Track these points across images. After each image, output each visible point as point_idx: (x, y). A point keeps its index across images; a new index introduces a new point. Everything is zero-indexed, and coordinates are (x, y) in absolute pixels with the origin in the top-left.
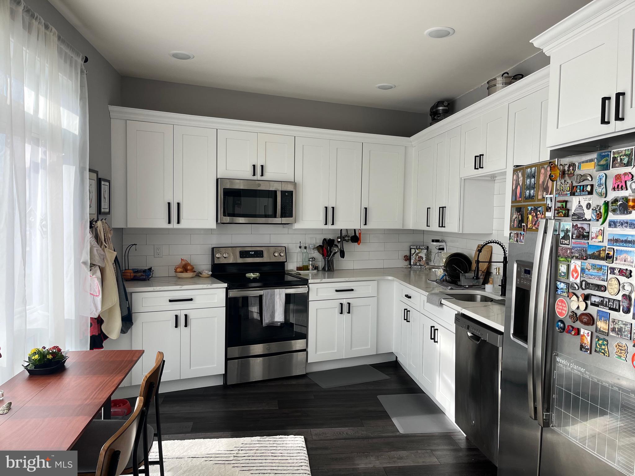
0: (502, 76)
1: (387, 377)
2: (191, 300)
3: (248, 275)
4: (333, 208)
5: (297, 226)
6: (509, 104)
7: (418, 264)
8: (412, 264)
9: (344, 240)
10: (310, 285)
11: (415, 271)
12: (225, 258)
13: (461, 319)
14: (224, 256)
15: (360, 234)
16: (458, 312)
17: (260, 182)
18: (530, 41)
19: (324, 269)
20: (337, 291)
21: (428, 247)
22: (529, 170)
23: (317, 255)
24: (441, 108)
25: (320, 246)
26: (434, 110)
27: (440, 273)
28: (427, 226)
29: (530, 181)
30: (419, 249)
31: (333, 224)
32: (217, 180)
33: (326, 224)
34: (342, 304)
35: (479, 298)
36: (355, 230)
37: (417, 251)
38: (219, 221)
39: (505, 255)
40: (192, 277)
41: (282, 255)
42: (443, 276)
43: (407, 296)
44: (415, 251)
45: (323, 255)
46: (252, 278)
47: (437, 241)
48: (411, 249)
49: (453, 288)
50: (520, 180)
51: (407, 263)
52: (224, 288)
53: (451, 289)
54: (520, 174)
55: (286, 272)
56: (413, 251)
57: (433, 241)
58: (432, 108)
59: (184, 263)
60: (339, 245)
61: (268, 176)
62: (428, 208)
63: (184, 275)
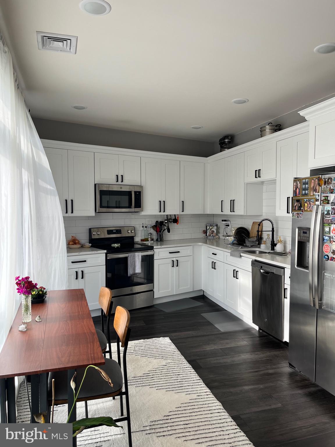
0: (268, 124)
1: (202, 304)
2: (85, 261)
3: (113, 245)
4: (164, 202)
5: (143, 213)
6: (277, 142)
7: (211, 235)
8: (208, 235)
9: (169, 222)
10: (155, 250)
11: (210, 240)
12: (98, 234)
13: (255, 263)
14: (98, 233)
15: (178, 217)
16: (253, 259)
17: (121, 186)
18: (298, 112)
19: (157, 240)
20: (170, 253)
21: (217, 225)
22: (304, 180)
23: (152, 231)
24: (227, 140)
25: (154, 225)
26: (222, 141)
27: (231, 239)
28: (222, 212)
29: (305, 186)
30: (212, 226)
31: (164, 212)
32: (95, 185)
33: (160, 212)
34: (173, 261)
35: (258, 252)
36: (175, 215)
37: (211, 227)
38: (97, 211)
39: (273, 227)
40: (79, 248)
41: (133, 232)
42: (233, 241)
43: (213, 254)
44: (210, 227)
45: (157, 231)
46: (116, 247)
47: (225, 221)
48: (207, 226)
49: (243, 247)
50: (298, 185)
51: (204, 235)
52: (104, 253)
53: (242, 248)
54: (298, 183)
55: (135, 243)
56: (208, 227)
57: (223, 221)
58: (220, 140)
59: (73, 238)
60: (166, 225)
61: (125, 182)
62: (222, 201)
63: (75, 246)
